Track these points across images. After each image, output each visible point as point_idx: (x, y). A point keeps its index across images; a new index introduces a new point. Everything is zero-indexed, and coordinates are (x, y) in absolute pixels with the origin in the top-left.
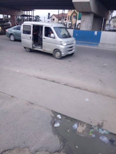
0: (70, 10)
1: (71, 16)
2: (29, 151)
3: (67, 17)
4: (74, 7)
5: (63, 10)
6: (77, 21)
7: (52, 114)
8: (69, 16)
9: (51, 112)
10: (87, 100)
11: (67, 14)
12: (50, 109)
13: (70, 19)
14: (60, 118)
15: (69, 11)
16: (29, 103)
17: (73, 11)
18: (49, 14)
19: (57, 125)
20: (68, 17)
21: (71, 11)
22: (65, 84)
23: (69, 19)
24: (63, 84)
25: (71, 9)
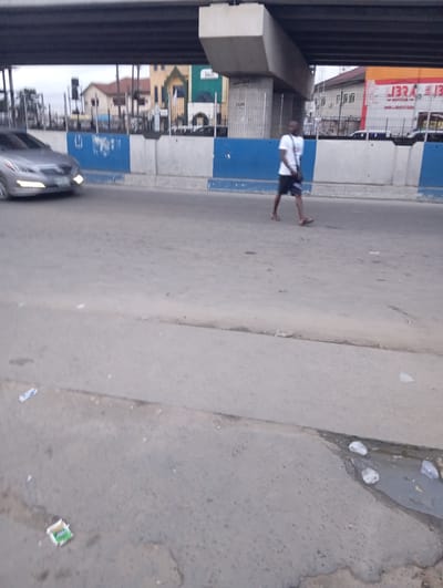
0: (159, 67)
1: (164, 89)
2: (356, 576)
3: (148, 93)
4: (205, 57)
5: (135, 67)
6: (190, 105)
7: (327, 442)
8: (156, 89)
9: (317, 437)
10: (405, 377)
11: (147, 81)
12: (310, 428)
13: (163, 100)
14: (364, 451)
15: (156, 69)
16: (219, 418)
17: (169, 69)
18: (75, 82)
19: (370, 476)
20: (152, 92)
21: (163, 68)
22: (290, 333)
23: (156, 100)
24: (284, 335)
25: (164, 63)
